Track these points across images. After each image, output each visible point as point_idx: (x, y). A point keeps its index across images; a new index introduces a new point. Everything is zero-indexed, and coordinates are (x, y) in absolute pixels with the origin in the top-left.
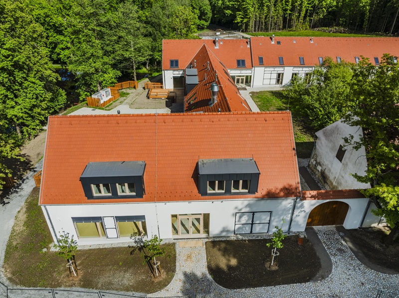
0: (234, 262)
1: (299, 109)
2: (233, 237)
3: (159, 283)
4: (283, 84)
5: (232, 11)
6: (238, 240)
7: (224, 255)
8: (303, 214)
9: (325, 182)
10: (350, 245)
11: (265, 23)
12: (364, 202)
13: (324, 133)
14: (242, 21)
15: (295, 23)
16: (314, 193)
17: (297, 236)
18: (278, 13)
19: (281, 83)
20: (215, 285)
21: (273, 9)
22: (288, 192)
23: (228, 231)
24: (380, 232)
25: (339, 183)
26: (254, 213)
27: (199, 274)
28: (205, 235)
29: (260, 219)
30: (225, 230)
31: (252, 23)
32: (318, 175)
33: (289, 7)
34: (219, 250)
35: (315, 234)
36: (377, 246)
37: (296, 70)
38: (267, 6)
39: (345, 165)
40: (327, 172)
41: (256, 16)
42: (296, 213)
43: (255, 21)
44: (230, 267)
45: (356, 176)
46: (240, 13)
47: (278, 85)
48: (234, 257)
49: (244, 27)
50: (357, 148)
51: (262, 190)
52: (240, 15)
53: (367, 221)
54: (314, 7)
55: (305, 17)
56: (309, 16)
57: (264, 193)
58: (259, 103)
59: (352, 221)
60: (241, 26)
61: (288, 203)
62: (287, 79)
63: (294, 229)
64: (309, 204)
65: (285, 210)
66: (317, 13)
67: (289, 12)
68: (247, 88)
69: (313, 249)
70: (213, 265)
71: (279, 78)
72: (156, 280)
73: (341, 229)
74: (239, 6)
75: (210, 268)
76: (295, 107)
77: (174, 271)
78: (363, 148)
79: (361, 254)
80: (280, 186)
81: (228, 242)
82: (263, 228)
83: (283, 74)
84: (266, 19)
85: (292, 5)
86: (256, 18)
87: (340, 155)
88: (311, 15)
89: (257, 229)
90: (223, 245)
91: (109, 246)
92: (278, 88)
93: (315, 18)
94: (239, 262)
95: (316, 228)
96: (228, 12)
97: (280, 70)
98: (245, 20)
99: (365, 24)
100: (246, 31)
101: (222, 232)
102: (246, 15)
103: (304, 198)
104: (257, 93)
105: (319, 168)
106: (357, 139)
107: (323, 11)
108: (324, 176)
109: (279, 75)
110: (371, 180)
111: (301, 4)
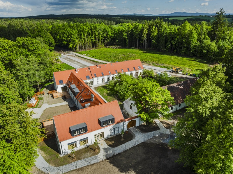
0: (113, 142)
1: (114, 92)
2: (111, 137)
3: (98, 152)
4: (105, 82)
5: (66, 42)
6: (112, 137)
7: (110, 142)
8: (126, 126)
9: (129, 116)
10: (138, 130)
11: (84, 46)
12: (139, 118)
13: (125, 102)
14: (73, 47)
15: (97, 45)
16: (127, 119)
17: (126, 131)
18: (89, 41)
19: (104, 82)
20: (111, 148)
21: (86, 40)
22: (121, 121)
23: (109, 136)
24: (144, 125)
25: (132, 115)
26: (114, 128)
27: (106, 147)
28: (103, 138)
29: (116, 130)
30: (108, 136)
31: (78, 47)
32: (126, 114)
33: (94, 38)
34: (109, 141)
35: (130, 130)
36: (144, 128)
37: (108, 76)
38: (84, 39)
39: (132, 110)
40: (128, 113)
41: (79, 43)
42: (124, 126)
43: (79, 46)
44: (113, 144)
45: (135, 113)
46: (71, 43)
47: (103, 83)
48: (113, 141)
49: (74, 49)
50: (134, 106)
51: (116, 122)
52: (71, 44)
53: (141, 123)
54: (104, 37)
55: (102, 42)
56: (103, 41)
57: (116, 123)
58: (99, 92)
59: (137, 124)
60: (73, 49)
61: (122, 123)
62: (106, 80)
63: (125, 130)
64: (127, 122)
65: (122, 126)
66: (107, 39)
67: (94, 40)
68: (92, 86)
69: (130, 133)
70: (109, 145)
71: (103, 80)
72: (97, 152)
73: (135, 127)
74: (70, 39)
75: (108, 145)
76: (112, 92)
77: (100, 149)
78: (135, 105)
79: (141, 131)
80: (119, 120)
81: (110, 138)
82: (117, 132)
83: (104, 79)
84: (84, 44)
85: (95, 37)
86: (79, 45)
87: (131, 108)
88: (104, 41)
89: (116, 133)
90: (109, 139)
91: (78, 150)
92: (103, 84)
93: (106, 41)
94: (115, 142)
95: (129, 128)
96: (65, 43)
97: (103, 77)
98: (74, 46)
99: (127, 44)
100: (75, 50)
101: (107, 136)
102: (74, 44)
103: (125, 121)
104: (96, 88)
105: (126, 112)
106: (134, 104)
107: (109, 38)
108: (128, 114)
109: (103, 79)
110: (139, 113)
111: (99, 37)
